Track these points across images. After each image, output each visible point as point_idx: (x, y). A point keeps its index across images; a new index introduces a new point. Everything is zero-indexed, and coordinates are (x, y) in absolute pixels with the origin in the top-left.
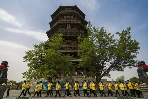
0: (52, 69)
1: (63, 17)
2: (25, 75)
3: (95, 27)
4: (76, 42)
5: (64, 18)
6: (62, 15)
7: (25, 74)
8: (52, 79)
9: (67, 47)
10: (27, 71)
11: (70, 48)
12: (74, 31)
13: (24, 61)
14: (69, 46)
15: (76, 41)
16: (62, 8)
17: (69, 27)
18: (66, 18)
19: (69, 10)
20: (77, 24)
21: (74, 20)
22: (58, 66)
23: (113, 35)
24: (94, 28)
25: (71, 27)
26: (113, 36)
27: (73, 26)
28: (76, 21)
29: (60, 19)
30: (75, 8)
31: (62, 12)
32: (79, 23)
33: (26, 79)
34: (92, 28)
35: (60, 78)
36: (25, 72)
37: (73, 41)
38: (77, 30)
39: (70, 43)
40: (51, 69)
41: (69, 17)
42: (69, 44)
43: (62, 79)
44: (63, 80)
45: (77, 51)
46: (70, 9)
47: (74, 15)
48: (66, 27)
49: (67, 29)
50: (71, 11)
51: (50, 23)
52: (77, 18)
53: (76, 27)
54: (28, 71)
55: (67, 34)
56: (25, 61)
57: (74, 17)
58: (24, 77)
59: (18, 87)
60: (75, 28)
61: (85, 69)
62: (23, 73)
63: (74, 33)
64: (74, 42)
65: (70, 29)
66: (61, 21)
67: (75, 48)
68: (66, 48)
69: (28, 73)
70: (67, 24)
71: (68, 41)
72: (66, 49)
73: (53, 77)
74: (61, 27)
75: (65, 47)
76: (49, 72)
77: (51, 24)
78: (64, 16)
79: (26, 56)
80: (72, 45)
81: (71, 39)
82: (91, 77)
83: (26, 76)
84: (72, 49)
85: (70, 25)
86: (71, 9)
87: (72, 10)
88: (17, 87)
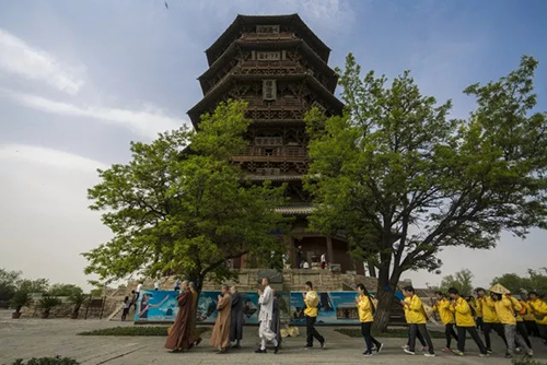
0: (202, 237)
1: (250, 56)
2: (95, 262)
3: (372, 73)
4: (295, 144)
5: (253, 58)
6: (247, 49)
7: (93, 256)
8: (202, 277)
9: (263, 163)
10: (102, 246)
11: (276, 165)
12: (287, 104)
13: (92, 208)
14: (269, 158)
15: (295, 141)
16: (243, 24)
17: (270, 91)
18: (259, 59)
19: (271, 30)
20: (299, 81)
21: (288, 65)
22: (227, 226)
23: (449, 102)
24: (369, 79)
25: (278, 92)
26: (448, 105)
27: (285, 86)
28: (296, 69)
29: (237, 62)
30: (292, 23)
31: (245, 38)
32: (306, 76)
33: (99, 276)
34: (362, 77)
35: (236, 277)
36: (96, 250)
37: (286, 141)
38: (301, 102)
39: (276, 148)
40: (194, 236)
41: (272, 57)
42: (269, 151)
43: (243, 280)
44: (246, 281)
45: (299, 177)
46: (274, 27)
47: (291, 48)
48: (260, 92)
49: (265, 97)
50: (277, 36)
51: (201, 79)
52: (300, 61)
53: (297, 92)
54: (109, 245)
55: (262, 116)
56: (96, 208)
57: (287, 56)
58: (88, 271)
59: (77, 310)
60: (292, 94)
61: (329, 244)
62: (85, 255)
63: (289, 114)
64: (290, 144)
65: (274, 97)
66: (241, 68)
67: (291, 168)
68: (260, 165)
69: (108, 253)
70: (265, 82)
71: (266, 140)
72: (259, 170)
73: (208, 270)
74: (241, 92)
75: (257, 163)
76: (187, 247)
77: (206, 81)
78: (253, 53)
79: (99, 187)
80: (282, 156)
81: (277, 135)
82: (355, 273)
83: (100, 264)
84: (282, 171)
85: (274, 82)
86: (277, 27)
87: (281, 31)
88: (73, 307)
